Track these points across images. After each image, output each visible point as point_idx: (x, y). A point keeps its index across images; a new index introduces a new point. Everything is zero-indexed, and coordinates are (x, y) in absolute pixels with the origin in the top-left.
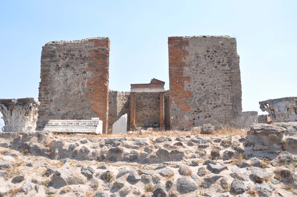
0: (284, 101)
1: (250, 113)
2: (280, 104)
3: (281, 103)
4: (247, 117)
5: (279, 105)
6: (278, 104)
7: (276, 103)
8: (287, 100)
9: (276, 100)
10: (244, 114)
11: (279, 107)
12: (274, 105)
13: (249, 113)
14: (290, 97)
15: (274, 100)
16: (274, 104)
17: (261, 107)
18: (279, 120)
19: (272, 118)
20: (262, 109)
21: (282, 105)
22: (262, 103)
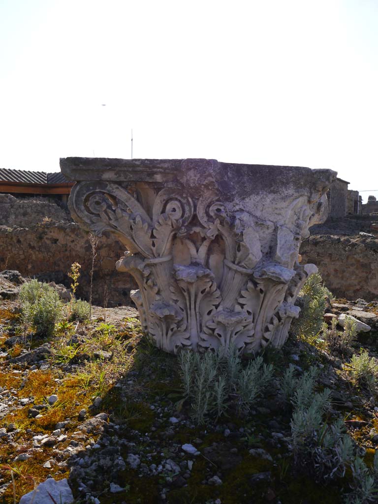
0: (291, 191)
2: (263, 204)
3: (271, 196)
5: (258, 214)
6: (251, 202)
7: (243, 195)
8: (304, 187)
17: (87, 200)
18: (248, 311)
19: (200, 296)
20: (98, 215)
21: (280, 214)
22: (103, 171)
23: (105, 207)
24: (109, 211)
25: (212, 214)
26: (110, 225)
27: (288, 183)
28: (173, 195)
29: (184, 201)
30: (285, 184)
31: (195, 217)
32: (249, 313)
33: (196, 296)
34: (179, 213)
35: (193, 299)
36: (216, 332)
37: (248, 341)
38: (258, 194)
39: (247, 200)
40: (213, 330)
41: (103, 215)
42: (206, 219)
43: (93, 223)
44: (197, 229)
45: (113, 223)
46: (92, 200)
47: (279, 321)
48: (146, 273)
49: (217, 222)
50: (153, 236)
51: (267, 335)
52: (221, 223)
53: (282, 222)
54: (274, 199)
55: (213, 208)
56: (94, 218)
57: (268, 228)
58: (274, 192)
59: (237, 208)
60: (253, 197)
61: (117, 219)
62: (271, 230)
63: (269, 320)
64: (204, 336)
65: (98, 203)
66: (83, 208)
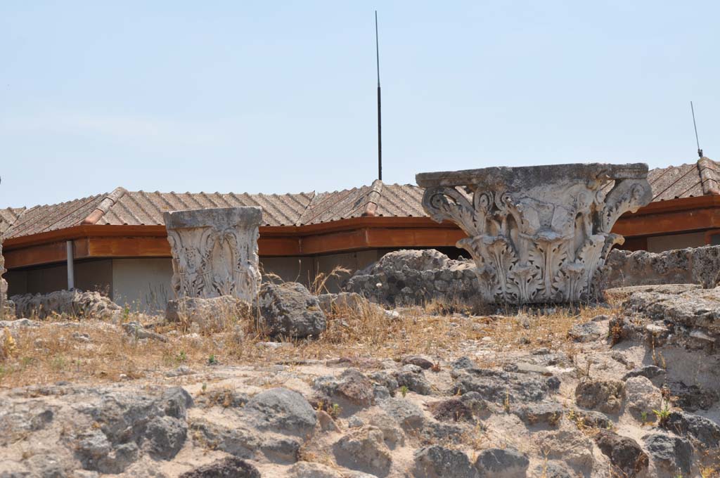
0: (566, 181)
1: (241, 216)
2: (544, 192)
3: (550, 186)
4: (227, 238)
5: (541, 199)
6: (535, 191)
7: (528, 187)
8: (579, 177)
9: (525, 170)
10: (209, 223)
11: (540, 205)
12: (516, 195)
13: (237, 219)
14: (595, 166)
15: (515, 169)
16: (518, 189)
17: (432, 199)
18: (537, 267)
19: (502, 256)
20: (439, 209)
21: (558, 198)
22: (441, 180)
23: (442, 203)
24: (445, 205)
25: (503, 201)
26: (447, 215)
27: (564, 176)
28: (483, 192)
29: (488, 195)
30: (561, 177)
31: (494, 204)
32: (538, 267)
33: (500, 257)
34: (486, 202)
35: (498, 258)
36: (515, 281)
37: (539, 287)
38: (540, 185)
39: (531, 190)
40: (513, 279)
41: (442, 208)
42: (501, 205)
43: (435, 213)
44: (497, 212)
45: (449, 213)
46: (435, 199)
47: (565, 275)
48: (474, 247)
49: (506, 206)
50: (474, 220)
51: (555, 285)
52: (509, 206)
53: (559, 203)
54: (552, 188)
55: (504, 197)
56: (436, 210)
57: (548, 208)
58: (553, 183)
59: (524, 196)
60: (536, 188)
61: (451, 211)
62: (551, 210)
63: (556, 274)
64: (509, 285)
65: (438, 201)
66: (429, 204)
